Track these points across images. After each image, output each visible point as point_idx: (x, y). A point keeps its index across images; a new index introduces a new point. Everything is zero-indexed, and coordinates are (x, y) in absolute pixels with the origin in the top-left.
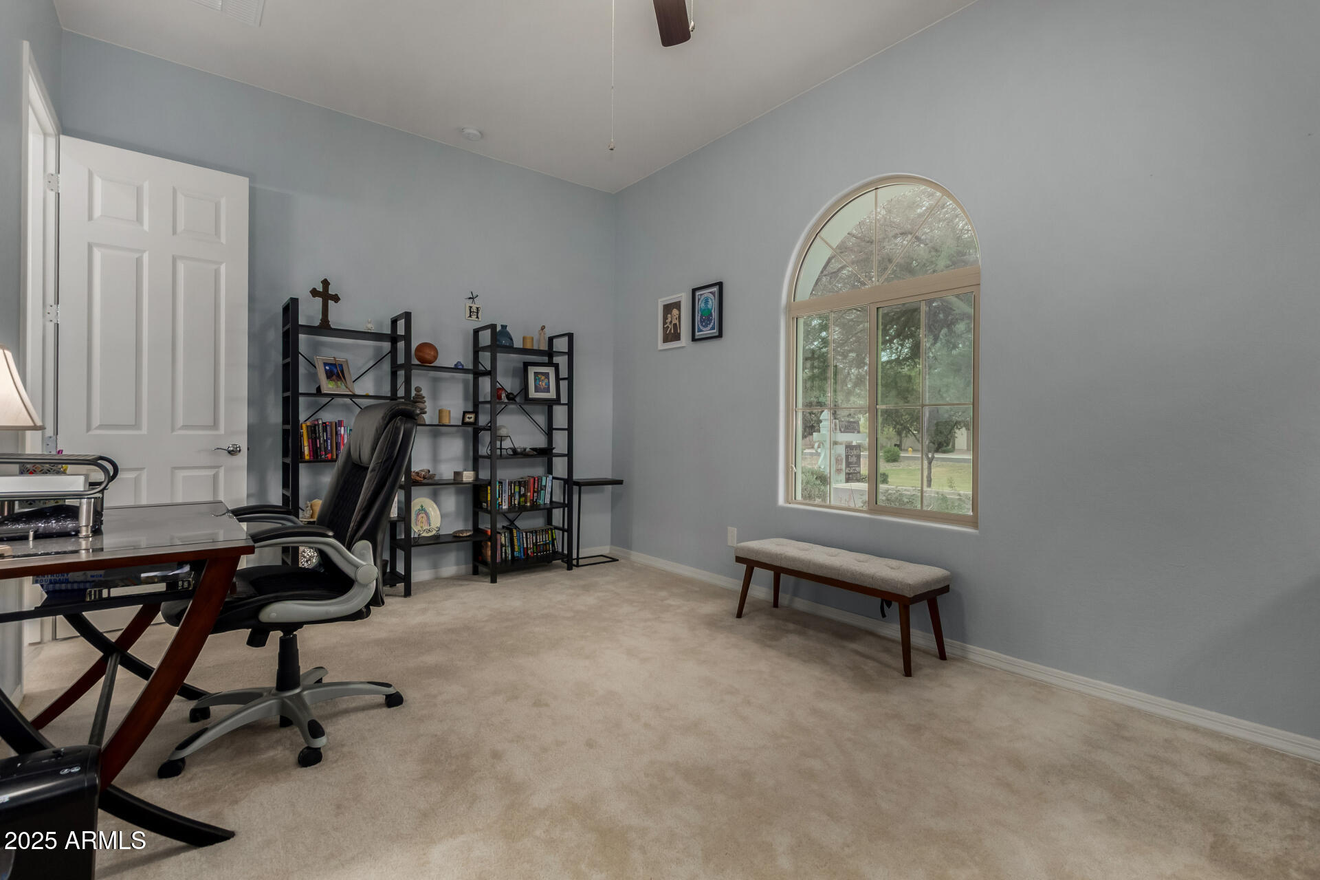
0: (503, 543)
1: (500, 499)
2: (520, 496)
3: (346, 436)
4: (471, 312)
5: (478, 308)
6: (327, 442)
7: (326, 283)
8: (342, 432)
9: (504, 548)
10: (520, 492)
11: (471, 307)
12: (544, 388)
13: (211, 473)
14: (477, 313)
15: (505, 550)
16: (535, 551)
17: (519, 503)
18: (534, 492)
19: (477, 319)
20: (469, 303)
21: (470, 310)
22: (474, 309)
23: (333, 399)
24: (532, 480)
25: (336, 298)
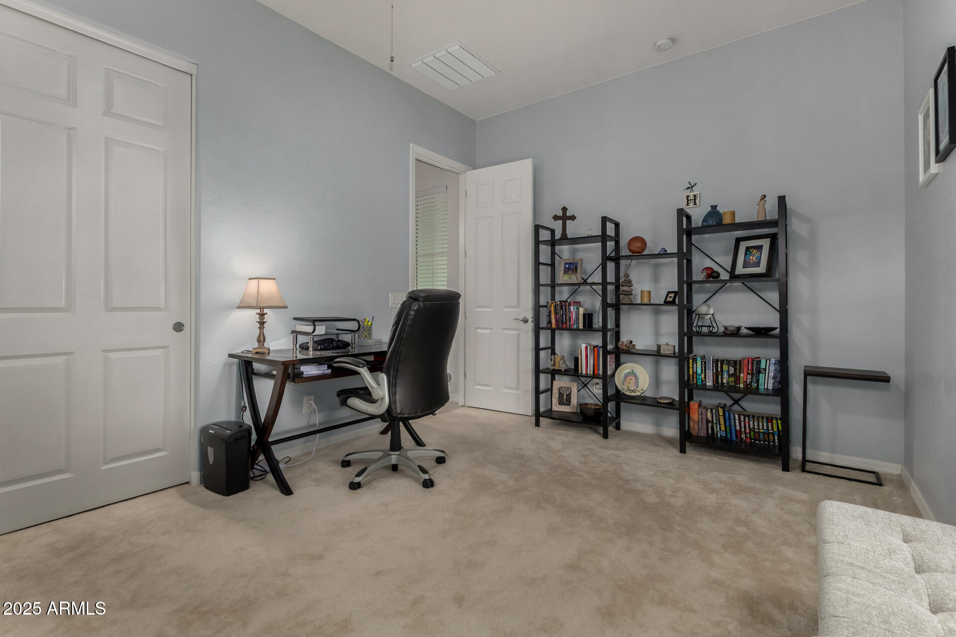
0: (710, 418)
1: (703, 375)
2: (730, 376)
3: (574, 313)
4: (688, 200)
5: (695, 196)
6: (563, 316)
7: (564, 209)
8: (572, 310)
9: (710, 425)
10: (728, 371)
11: (688, 196)
12: (754, 263)
13: (516, 332)
14: (695, 200)
15: (712, 427)
16: (753, 438)
17: (728, 382)
18: (748, 374)
19: (695, 206)
20: (688, 193)
21: (688, 199)
22: (692, 197)
23: (580, 287)
24: (746, 361)
25: (573, 218)
